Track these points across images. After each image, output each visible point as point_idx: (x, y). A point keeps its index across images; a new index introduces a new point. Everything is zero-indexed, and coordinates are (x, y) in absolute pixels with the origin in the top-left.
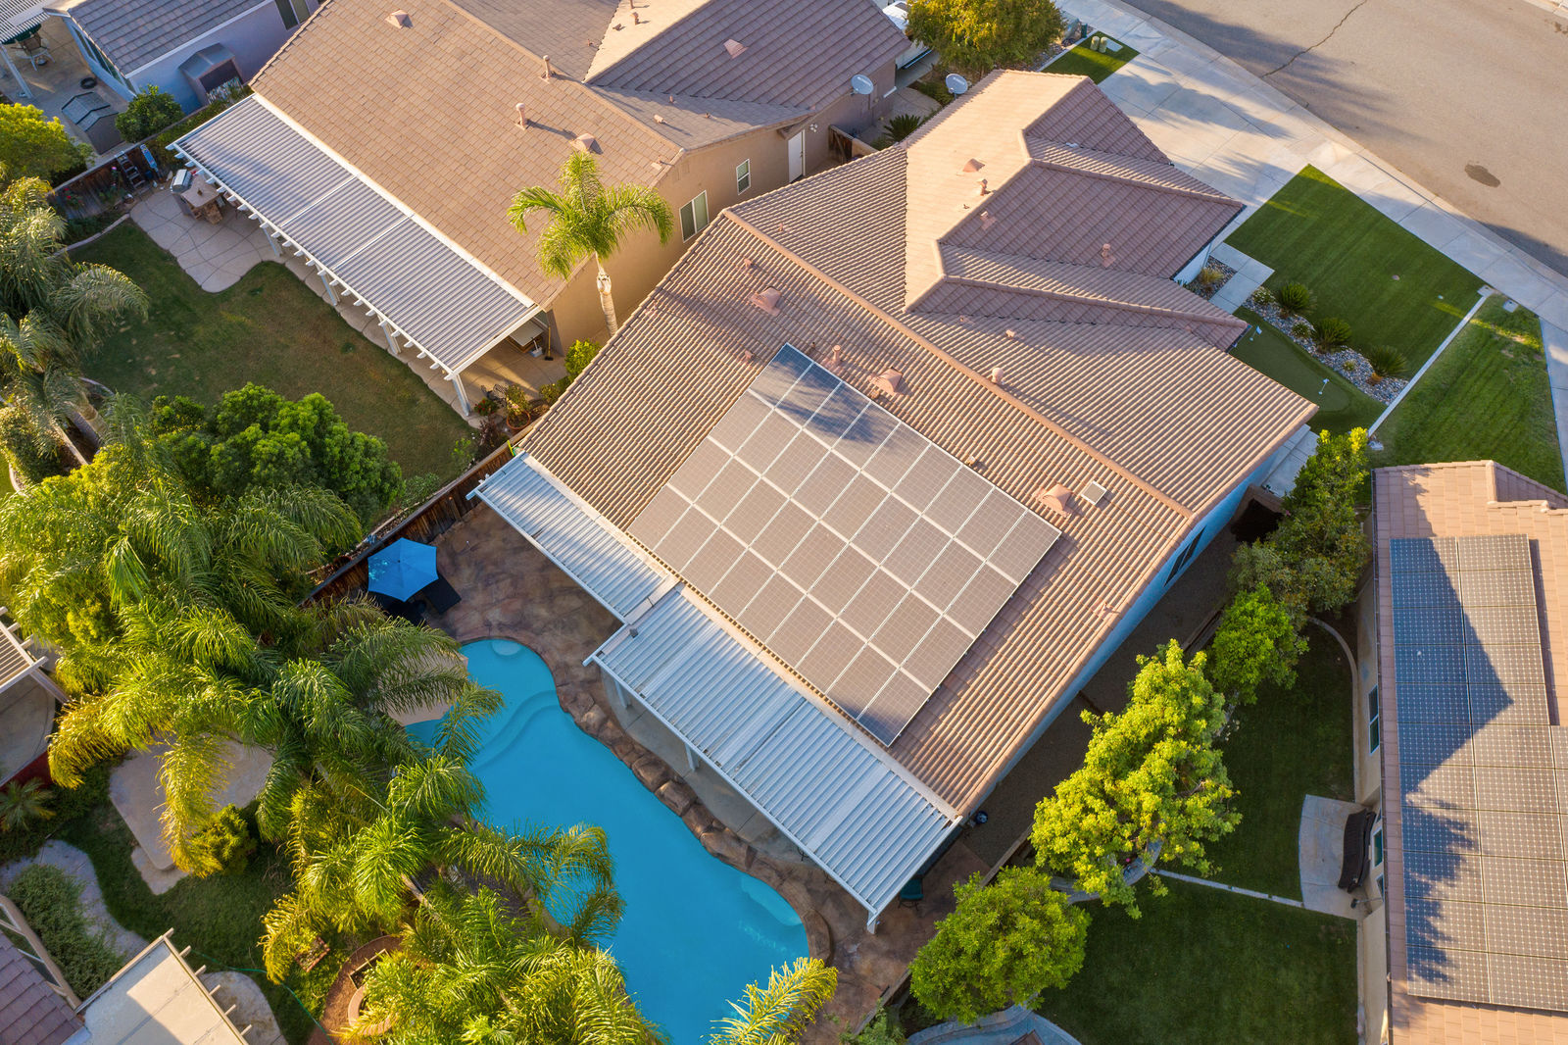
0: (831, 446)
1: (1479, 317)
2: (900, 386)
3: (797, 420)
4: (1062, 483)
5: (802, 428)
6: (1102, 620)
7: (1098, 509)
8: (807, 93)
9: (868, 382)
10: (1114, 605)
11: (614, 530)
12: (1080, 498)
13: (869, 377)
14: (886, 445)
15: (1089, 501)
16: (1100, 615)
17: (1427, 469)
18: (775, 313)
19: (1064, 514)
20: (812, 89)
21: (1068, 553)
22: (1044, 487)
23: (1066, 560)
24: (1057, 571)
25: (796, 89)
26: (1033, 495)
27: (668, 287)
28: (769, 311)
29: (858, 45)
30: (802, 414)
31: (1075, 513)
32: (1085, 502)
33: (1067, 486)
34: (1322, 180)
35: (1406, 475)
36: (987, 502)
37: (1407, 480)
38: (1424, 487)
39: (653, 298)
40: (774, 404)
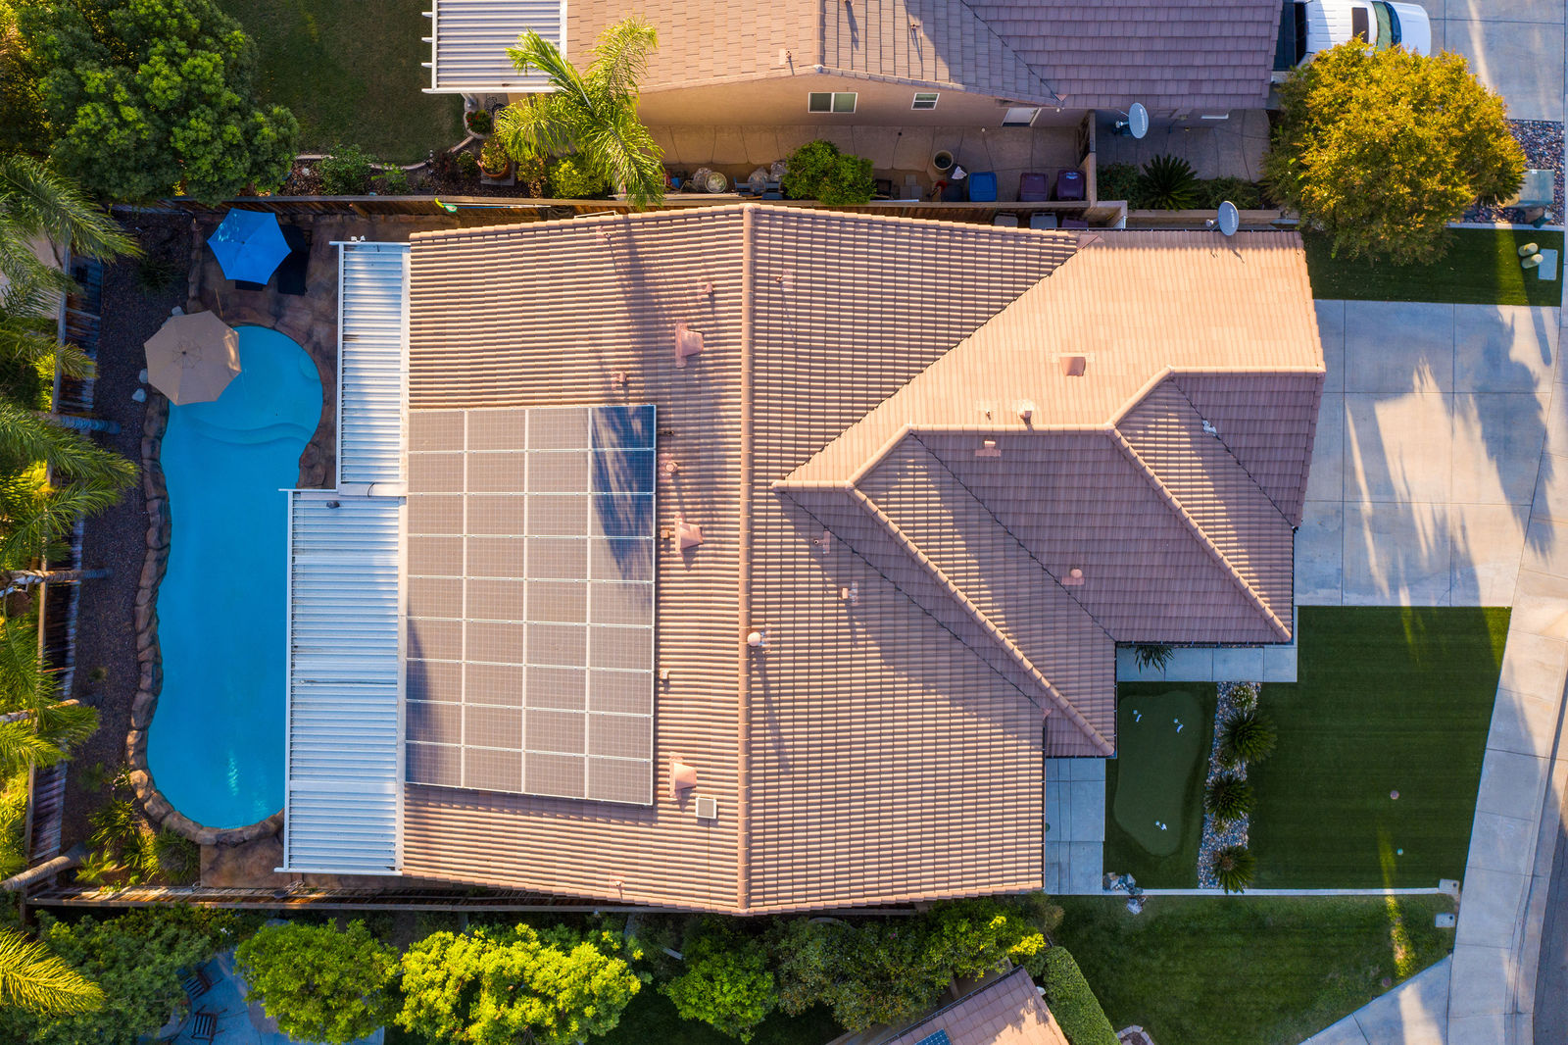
0: (592, 535)
1: (1400, 902)
2: (690, 550)
3: (594, 482)
4: (698, 772)
5: (590, 493)
6: (607, 887)
7: (696, 821)
8: (1073, 74)
9: (673, 517)
10: (626, 889)
11: (405, 399)
12: (694, 798)
13: (678, 513)
14: (625, 585)
15: (696, 807)
16: (610, 883)
17: (1046, 1020)
18: (680, 363)
19: (672, 792)
20: (1084, 74)
21: (643, 820)
22: (684, 758)
23: (636, 821)
24: (622, 819)
25: (1067, 59)
26: (671, 754)
27: (636, 227)
28: (678, 356)
29: (1198, 60)
30: (602, 480)
31: (679, 803)
32: (694, 804)
33: (699, 778)
34: (1495, 638)
35: (1030, 1003)
36: (635, 719)
37: (1025, 1005)
38: (1024, 1026)
39: (615, 222)
40: (594, 446)
